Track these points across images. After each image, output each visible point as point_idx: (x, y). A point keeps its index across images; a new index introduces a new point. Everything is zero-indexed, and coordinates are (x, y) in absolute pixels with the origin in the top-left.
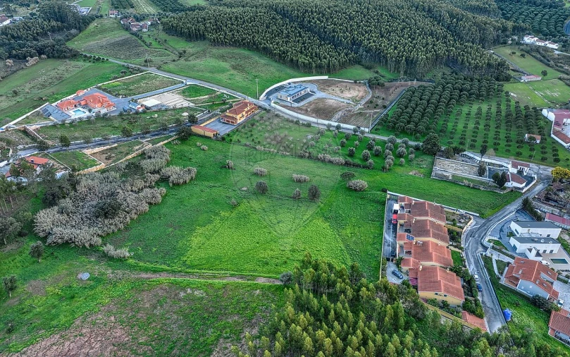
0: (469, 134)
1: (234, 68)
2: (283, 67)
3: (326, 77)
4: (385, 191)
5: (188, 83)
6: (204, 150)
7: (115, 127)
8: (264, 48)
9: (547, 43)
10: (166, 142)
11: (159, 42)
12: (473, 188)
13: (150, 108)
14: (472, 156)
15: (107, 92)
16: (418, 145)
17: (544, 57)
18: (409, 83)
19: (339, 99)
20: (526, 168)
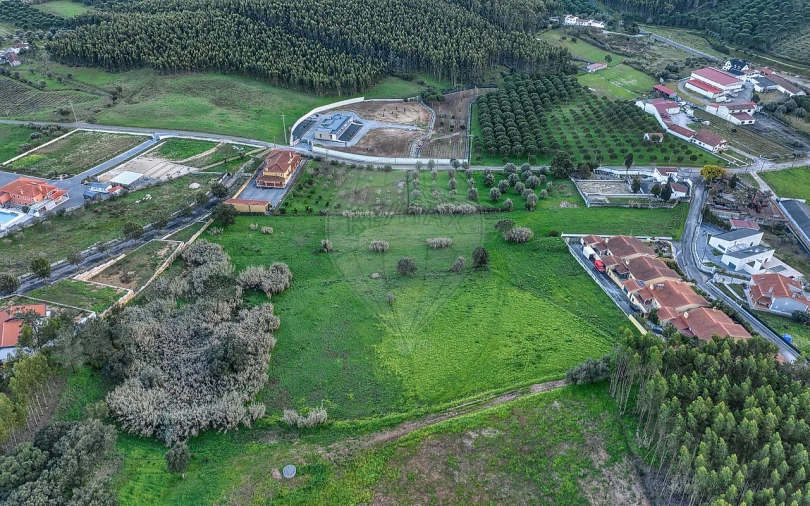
0: (585, 145)
1: (219, 103)
2: (289, 93)
3: (361, 99)
4: (555, 234)
5: (161, 138)
6: (267, 233)
7: (92, 228)
8: (249, 69)
9: (591, 21)
10: (198, 233)
11: (60, 79)
12: (641, 208)
13: (130, 186)
14: (608, 170)
15: (29, 174)
16: (544, 169)
17: (594, 39)
18: (472, 91)
19: (399, 127)
20: (676, 174)
